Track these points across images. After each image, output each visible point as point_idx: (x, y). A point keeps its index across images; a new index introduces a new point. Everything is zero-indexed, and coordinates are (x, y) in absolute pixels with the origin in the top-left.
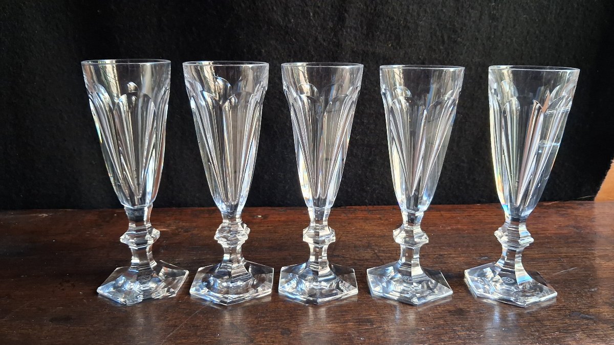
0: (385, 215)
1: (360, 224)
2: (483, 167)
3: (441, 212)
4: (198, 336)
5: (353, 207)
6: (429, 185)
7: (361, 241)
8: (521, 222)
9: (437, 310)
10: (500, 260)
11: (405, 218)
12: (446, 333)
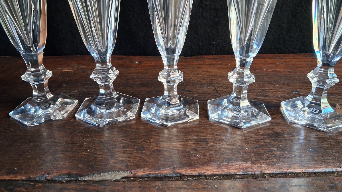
0: (225, 62)
1: (207, 68)
2: (298, 27)
3: (266, 59)
4: (73, 152)
5: (203, 56)
6: (259, 37)
7: (206, 80)
8: (331, 67)
9: (259, 133)
10: (309, 95)
11: (238, 63)
12: (265, 153)
